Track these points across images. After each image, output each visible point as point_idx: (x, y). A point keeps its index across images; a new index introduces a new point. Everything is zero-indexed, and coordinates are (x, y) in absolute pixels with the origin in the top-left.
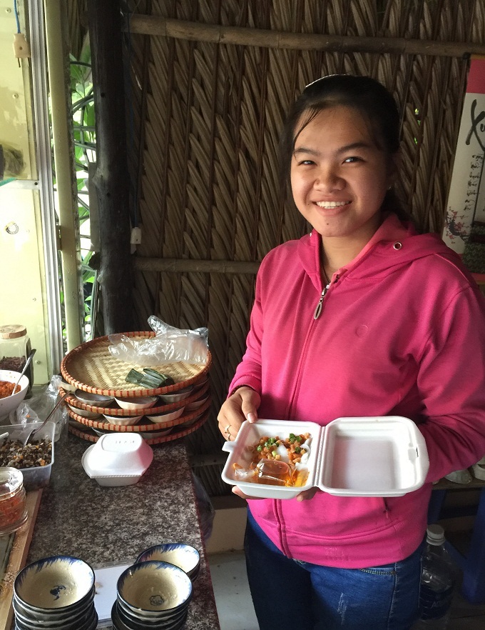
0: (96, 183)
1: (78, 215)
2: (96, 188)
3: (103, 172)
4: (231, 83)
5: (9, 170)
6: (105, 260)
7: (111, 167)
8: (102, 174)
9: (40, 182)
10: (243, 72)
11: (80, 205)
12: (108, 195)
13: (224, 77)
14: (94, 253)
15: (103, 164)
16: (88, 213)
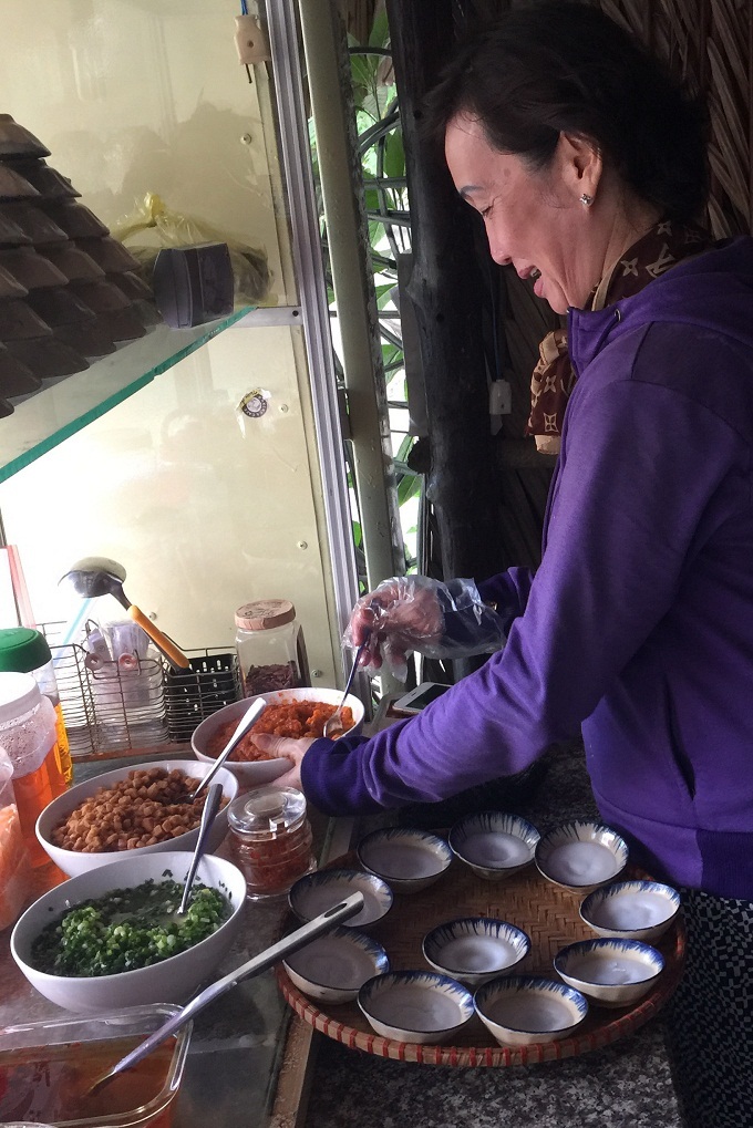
0: (413, 296)
1: (382, 364)
2: (415, 305)
3: (427, 273)
4: (684, 58)
5: (242, 290)
6: (440, 452)
7: (442, 262)
8: (426, 276)
9: (303, 308)
10: (709, 29)
11: (384, 341)
12: (440, 318)
13: (667, 46)
14: (416, 439)
15: (426, 255)
16: (400, 355)
